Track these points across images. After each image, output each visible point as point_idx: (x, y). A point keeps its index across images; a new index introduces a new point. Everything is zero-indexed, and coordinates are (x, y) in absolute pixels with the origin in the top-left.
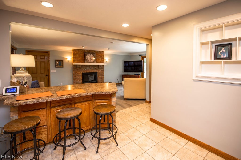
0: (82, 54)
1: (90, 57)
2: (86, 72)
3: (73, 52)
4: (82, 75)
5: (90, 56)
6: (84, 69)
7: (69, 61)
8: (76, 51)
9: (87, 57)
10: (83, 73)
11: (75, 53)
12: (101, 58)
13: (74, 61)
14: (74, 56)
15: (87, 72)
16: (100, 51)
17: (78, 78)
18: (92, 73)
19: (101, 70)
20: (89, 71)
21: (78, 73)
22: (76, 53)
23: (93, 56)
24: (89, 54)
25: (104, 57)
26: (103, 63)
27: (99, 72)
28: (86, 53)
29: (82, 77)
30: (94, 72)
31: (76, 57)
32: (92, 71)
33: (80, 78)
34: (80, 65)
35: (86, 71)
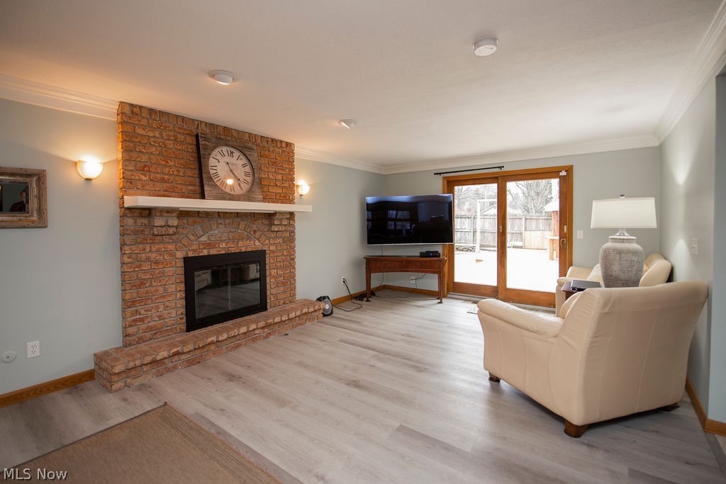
0: (182, 143)
1: (226, 167)
2: (205, 252)
3: (122, 123)
4: (182, 271)
5: (227, 159)
6: (192, 238)
7: (88, 180)
8: (144, 122)
9: (212, 162)
10: (187, 260)
11: (140, 131)
12: (280, 177)
13: (129, 184)
14: (126, 150)
15: (213, 252)
16: (276, 141)
17: (161, 290)
18: (241, 253)
19: (281, 240)
20: (224, 245)
21: (157, 263)
22: (144, 133)
23: (244, 161)
24: (224, 149)
25: (292, 170)
26: (291, 201)
27: (273, 252)
28: (206, 139)
29: (182, 286)
31: (145, 158)
32: (241, 243)
33: (172, 288)
34: (169, 211)
35: (209, 245)
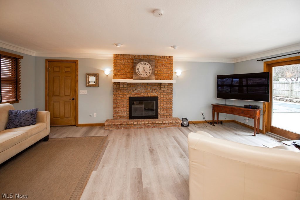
0: (129, 63)
1: (142, 69)
2: (136, 96)
3: (114, 59)
4: (128, 101)
5: (143, 66)
6: (132, 91)
7: (107, 75)
8: (119, 58)
9: (137, 67)
10: (130, 98)
11: (118, 61)
12: (166, 70)
13: (115, 76)
14: (115, 67)
15: (138, 96)
16: (164, 56)
17: (122, 105)
18: (148, 97)
19: (166, 94)
20: (142, 94)
21: (121, 98)
22: (119, 61)
23: (150, 66)
24: (143, 63)
25: (172, 67)
26: (171, 79)
27: (162, 97)
28: (136, 60)
29: (128, 105)
30: (152, 96)
31: (119, 68)
32: (149, 94)
33: (125, 105)
34: (124, 83)
35: (137, 94)
